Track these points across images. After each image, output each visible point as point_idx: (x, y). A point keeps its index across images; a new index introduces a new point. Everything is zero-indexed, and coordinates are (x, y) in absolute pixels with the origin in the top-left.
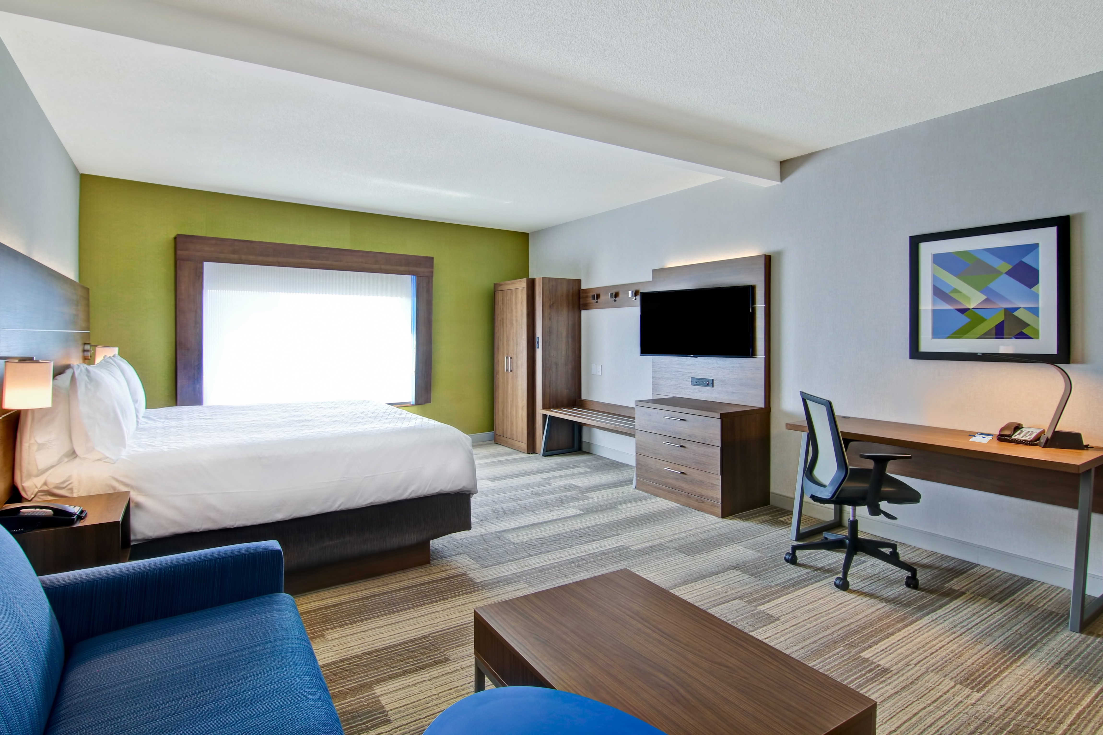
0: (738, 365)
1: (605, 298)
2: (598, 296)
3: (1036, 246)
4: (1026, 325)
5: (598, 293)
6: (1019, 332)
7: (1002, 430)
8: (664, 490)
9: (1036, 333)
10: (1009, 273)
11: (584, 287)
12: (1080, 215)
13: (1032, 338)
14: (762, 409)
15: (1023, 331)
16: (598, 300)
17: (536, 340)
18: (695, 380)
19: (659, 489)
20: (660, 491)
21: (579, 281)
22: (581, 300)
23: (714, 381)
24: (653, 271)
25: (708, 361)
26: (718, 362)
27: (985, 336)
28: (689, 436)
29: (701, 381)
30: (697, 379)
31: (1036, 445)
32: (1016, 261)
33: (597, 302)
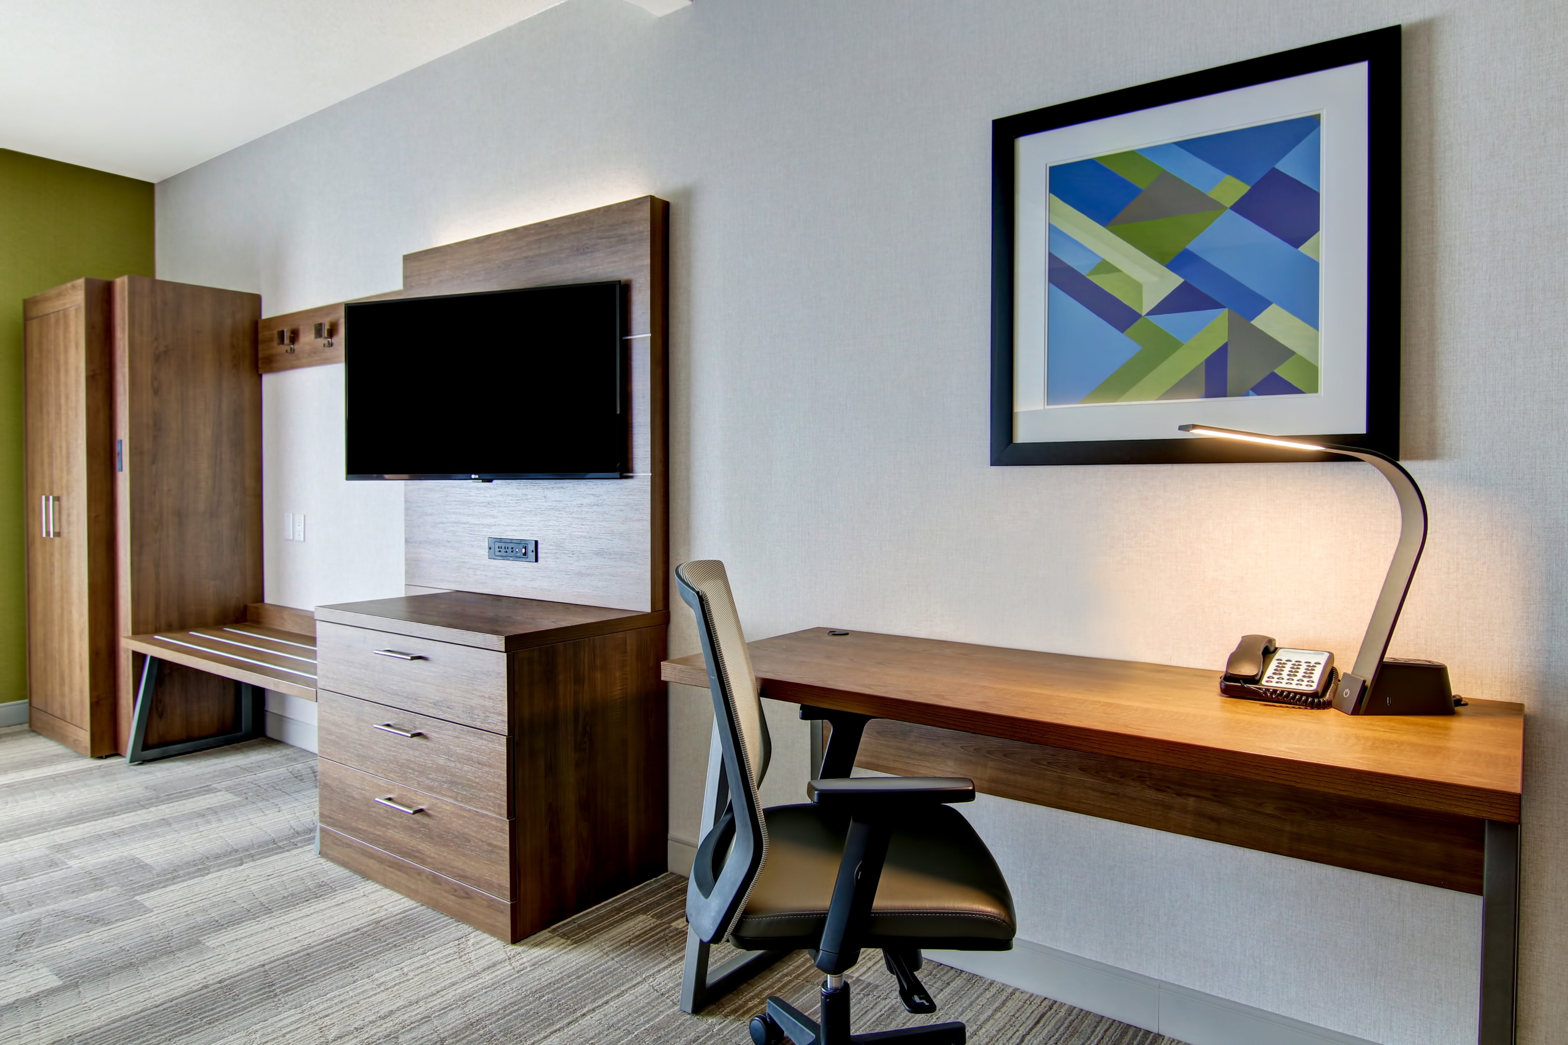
0: (592, 500)
1: (307, 338)
2: (295, 336)
3: (1311, 124)
4: (1286, 353)
5: (294, 327)
6: (1266, 374)
7: (1234, 659)
8: (381, 860)
9: (1311, 373)
10: (1240, 207)
11: (267, 313)
12: (1427, 27)
13: (1299, 392)
14: (643, 616)
15: (1277, 371)
16: (296, 346)
17: (118, 449)
18: (498, 544)
19: (372, 856)
20: (371, 862)
21: (256, 300)
22: (260, 347)
23: (540, 546)
24: (407, 258)
25: (526, 492)
26: (548, 493)
27: (1179, 389)
28: (436, 704)
29: (510, 546)
30: (501, 540)
31: (1327, 705)
32: (1259, 174)
33: (293, 351)
